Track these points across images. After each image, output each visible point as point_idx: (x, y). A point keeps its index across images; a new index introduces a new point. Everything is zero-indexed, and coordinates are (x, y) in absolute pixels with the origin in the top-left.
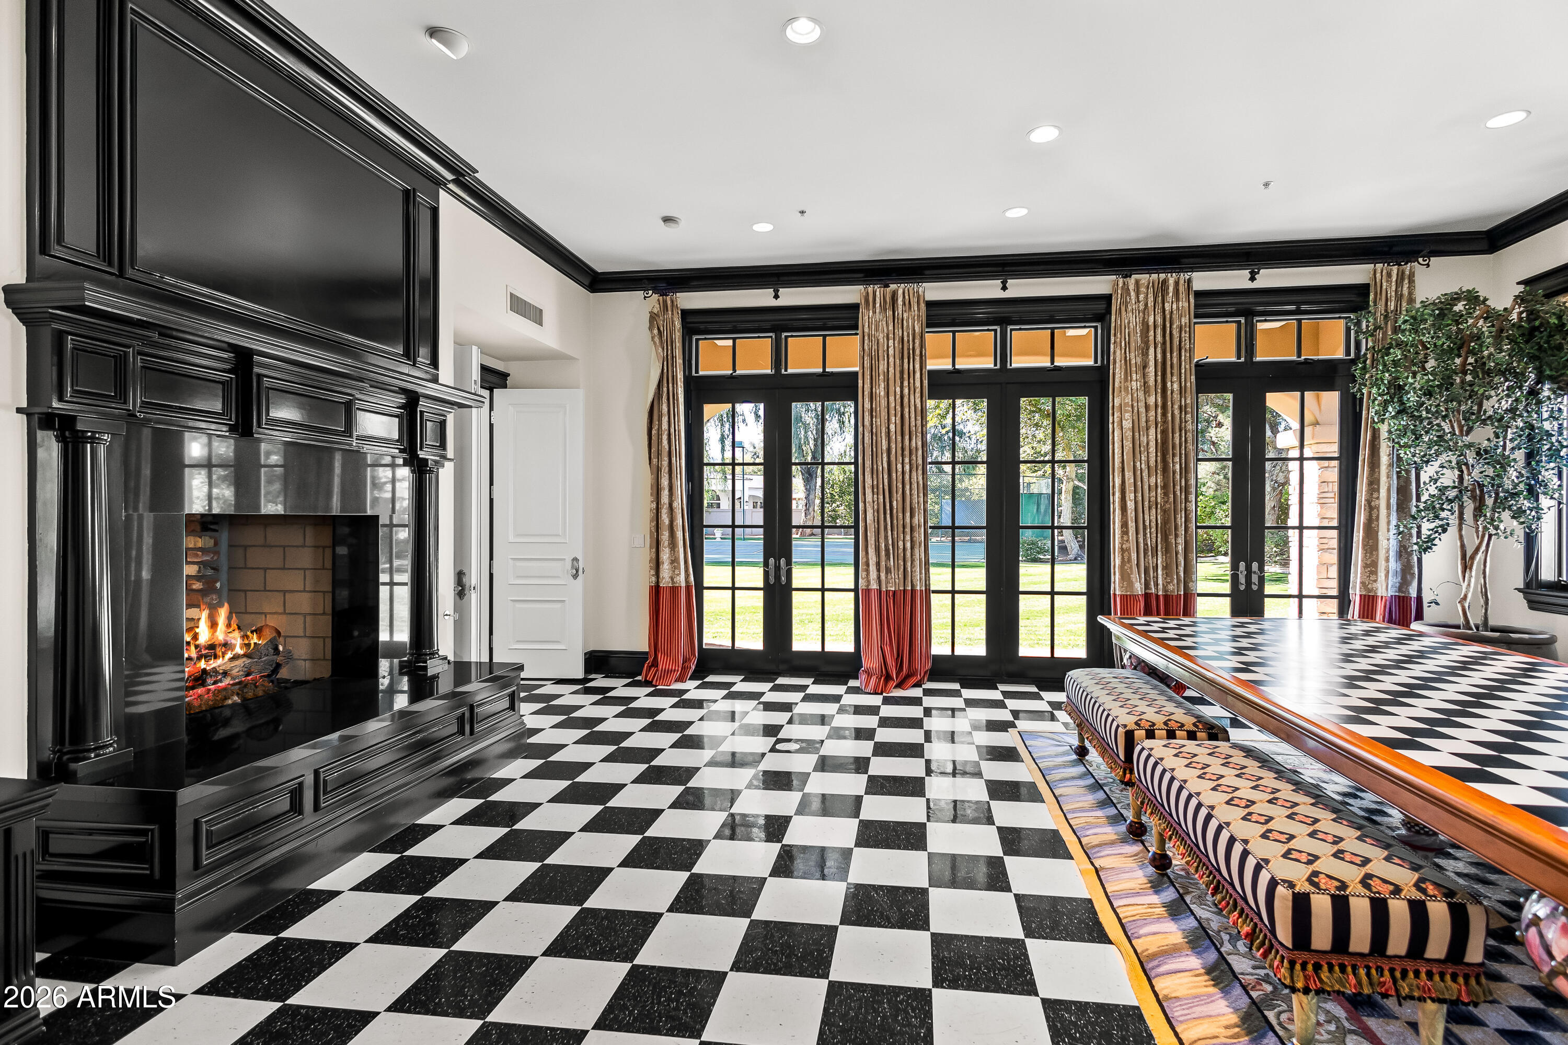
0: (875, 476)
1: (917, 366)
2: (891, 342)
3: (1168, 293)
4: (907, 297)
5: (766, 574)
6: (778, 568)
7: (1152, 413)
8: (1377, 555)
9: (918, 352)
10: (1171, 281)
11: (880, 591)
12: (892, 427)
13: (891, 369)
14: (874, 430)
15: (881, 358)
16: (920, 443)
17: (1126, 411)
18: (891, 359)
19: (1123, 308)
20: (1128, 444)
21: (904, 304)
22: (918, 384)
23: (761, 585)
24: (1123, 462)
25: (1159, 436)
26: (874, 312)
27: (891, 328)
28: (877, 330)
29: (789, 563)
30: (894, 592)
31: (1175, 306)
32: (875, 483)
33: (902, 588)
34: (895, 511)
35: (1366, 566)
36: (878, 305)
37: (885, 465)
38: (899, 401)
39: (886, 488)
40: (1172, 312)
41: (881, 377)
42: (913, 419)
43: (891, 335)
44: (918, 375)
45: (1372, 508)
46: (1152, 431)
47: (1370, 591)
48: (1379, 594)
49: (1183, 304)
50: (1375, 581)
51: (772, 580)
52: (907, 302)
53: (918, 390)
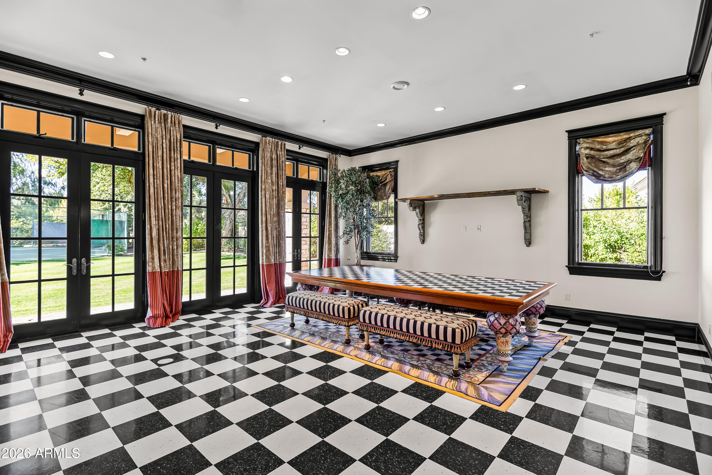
0: (156, 211)
1: (179, 156)
2: (164, 141)
3: (278, 148)
4: (173, 119)
5: (69, 269)
6: (79, 264)
7: (275, 193)
8: (331, 246)
9: (179, 149)
10: (280, 143)
11: (161, 272)
12: (166, 185)
13: (165, 155)
14: (156, 186)
15: (159, 148)
16: (180, 196)
17: (267, 191)
18: (165, 150)
19: (265, 150)
20: (268, 204)
21: (171, 122)
22: (179, 165)
23: (65, 276)
24: (266, 211)
25: (277, 202)
26: (155, 122)
27: (164, 133)
28: (156, 132)
29: (88, 261)
30: (167, 272)
31: (280, 153)
32: (157, 214)
33: (171, 270)
34: (167, 230)
35: (328, 249)
36: (157, 119)
37: (163, 205)
38: (169, 173)
39: (163, 217)
40: (280, 155)
41: (160, 158)
42: (177, 183)
43: (164, 137)
44: (179, 161)
45: (330, 231)
46: (274, 200)
47: (329, 257)
48: (332, 258)
49: (283, 153)
50: (331, 254)
51: (75, 272)
52: (173, 122)
53: (179, 168)
